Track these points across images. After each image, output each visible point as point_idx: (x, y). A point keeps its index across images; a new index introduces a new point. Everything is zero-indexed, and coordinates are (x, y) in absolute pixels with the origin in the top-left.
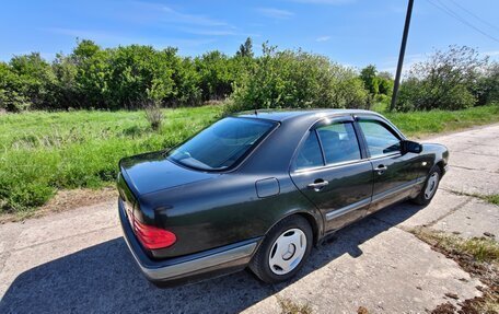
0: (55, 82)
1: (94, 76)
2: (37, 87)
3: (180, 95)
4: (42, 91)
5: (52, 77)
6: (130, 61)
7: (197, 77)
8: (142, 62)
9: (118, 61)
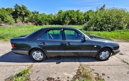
0: (53, 19)
1: (60, 18)
2: (50, 20)
3: (78, 22)
4: (51, 21)
5: (53, 18)
6: (68, 14)
7: (83, 17)
8: (70, 14)
9: (65, 14)
